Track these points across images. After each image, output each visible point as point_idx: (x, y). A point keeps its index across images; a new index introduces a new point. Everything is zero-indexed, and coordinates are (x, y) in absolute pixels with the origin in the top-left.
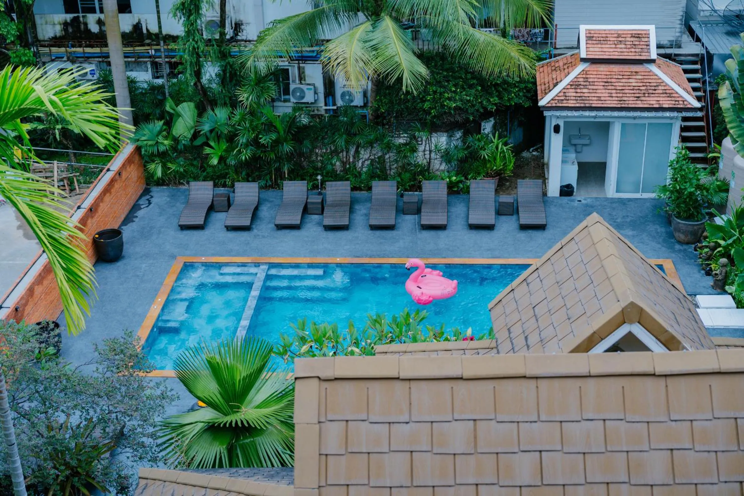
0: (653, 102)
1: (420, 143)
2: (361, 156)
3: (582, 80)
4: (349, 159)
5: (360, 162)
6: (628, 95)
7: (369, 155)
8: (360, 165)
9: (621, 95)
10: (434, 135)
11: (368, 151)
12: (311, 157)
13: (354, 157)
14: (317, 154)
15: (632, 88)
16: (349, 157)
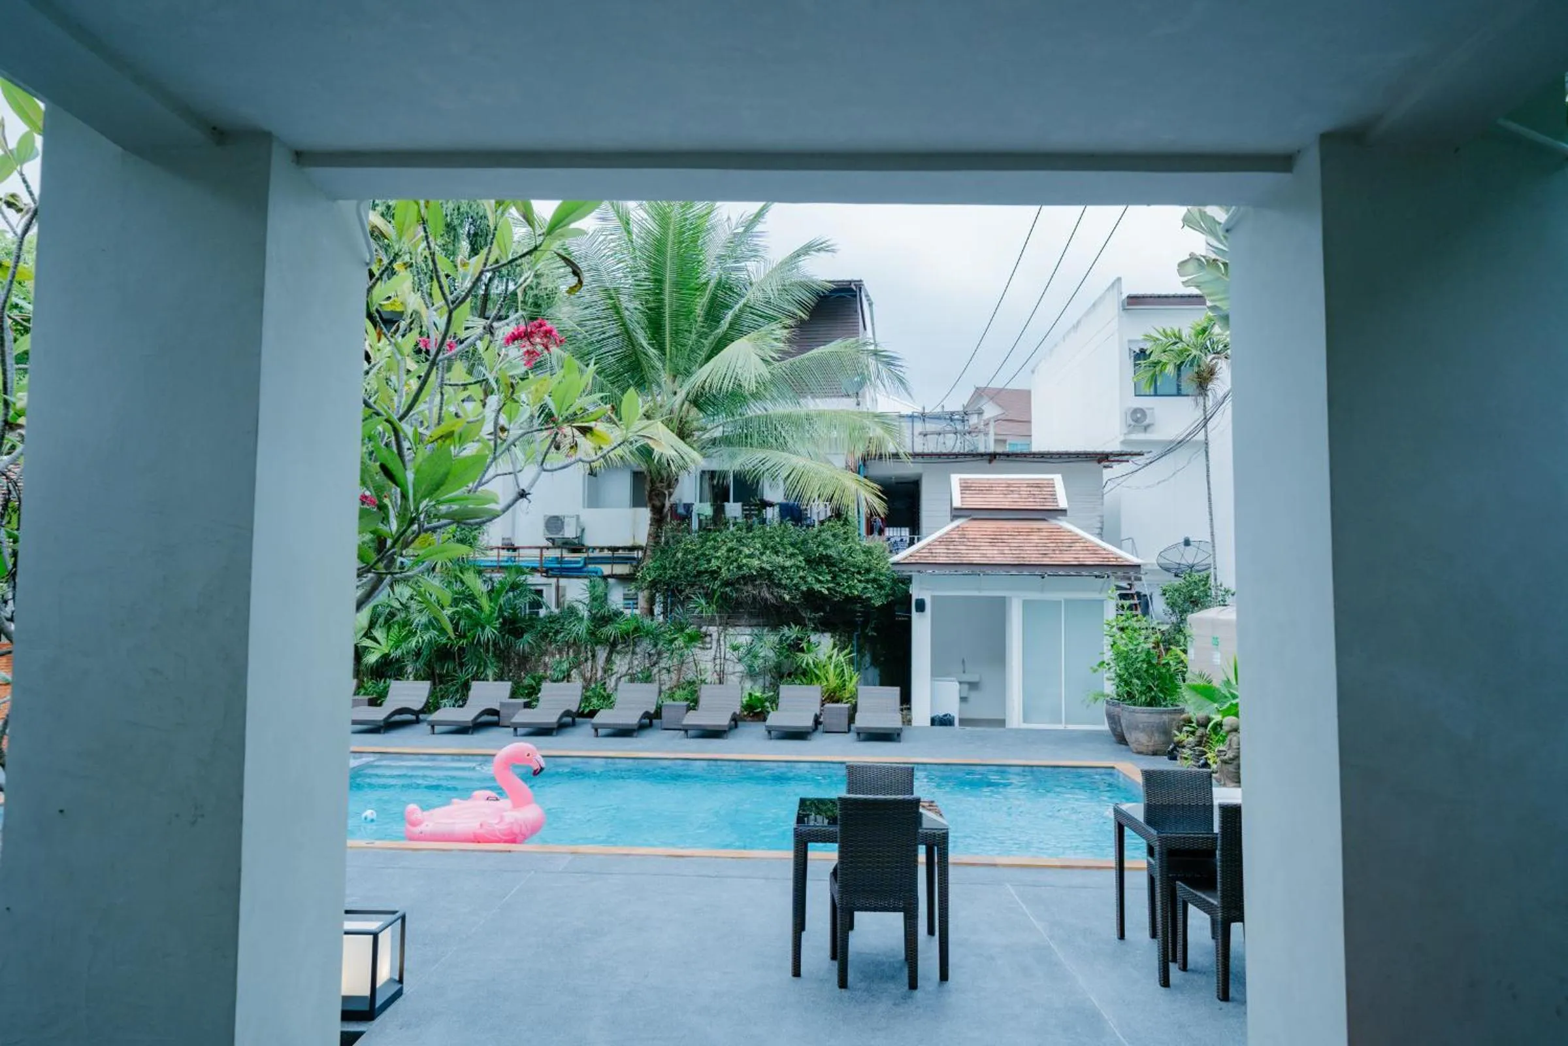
0: (1068, 558)
1: (709, 646)
2: (615, 668)
3: (957, 536)
4: (596, 674)
5: (614, 678)
6: (1028, 552)
7: (627, 667)
8: (613, 684)
9: (1018, 552)
10: (731, 630)
11: (627, 660)
12: (536, 670)
13: (605, 671)
14: (546, 665)
15: (1035, 545)
16: (597, 670)
